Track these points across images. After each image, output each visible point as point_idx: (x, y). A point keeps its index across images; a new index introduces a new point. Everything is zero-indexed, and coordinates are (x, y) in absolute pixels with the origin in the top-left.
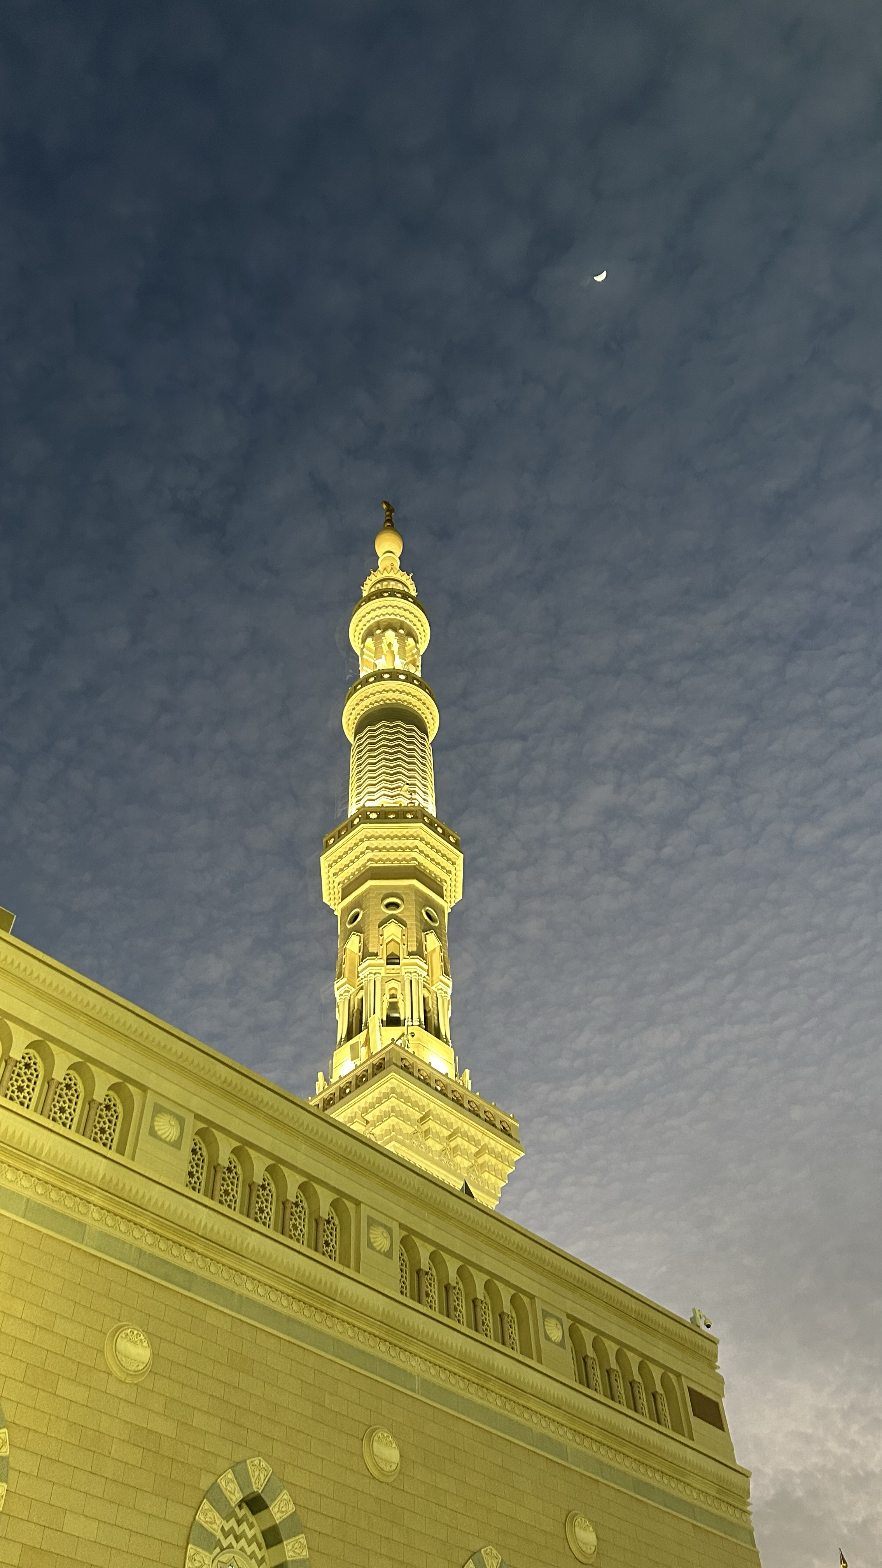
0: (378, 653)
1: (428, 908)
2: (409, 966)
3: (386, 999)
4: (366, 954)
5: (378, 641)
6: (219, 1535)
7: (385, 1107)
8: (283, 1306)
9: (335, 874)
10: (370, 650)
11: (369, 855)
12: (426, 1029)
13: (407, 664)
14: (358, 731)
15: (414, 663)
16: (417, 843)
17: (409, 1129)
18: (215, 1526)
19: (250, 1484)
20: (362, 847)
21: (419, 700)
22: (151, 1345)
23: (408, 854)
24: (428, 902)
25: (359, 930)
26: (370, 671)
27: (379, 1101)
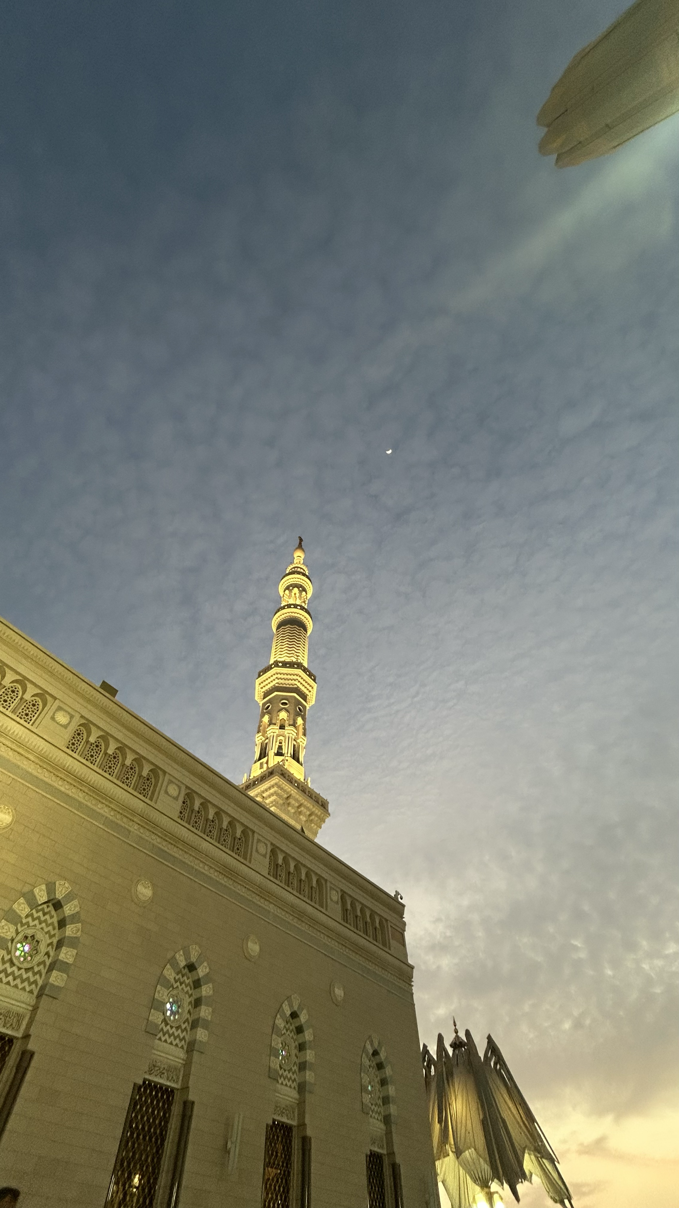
0: (290, 597)
1: (300, 706)
2: (289, 731)
3: (278, 743)
4: (271, 723)
5: (291, 591)
6: (172, 981)
7: (272, 791)
8: (214, 875)
9: (262, 688)
10: (286, 595)
11: (277, 681)
12: (293, 759)
13: (302, 602)
14: (279, 627)
15: (304, 602)
16: (298, 677)
17: (281, 802)
18: (171, 977)
19: (190, 958)
20: (274, 677)
21: (305, 617)
22: (153, 889)
23: (293, 682)
24: (300, 703)
25: (269, 713)
26: (286, 604)
27: (270, 788)
